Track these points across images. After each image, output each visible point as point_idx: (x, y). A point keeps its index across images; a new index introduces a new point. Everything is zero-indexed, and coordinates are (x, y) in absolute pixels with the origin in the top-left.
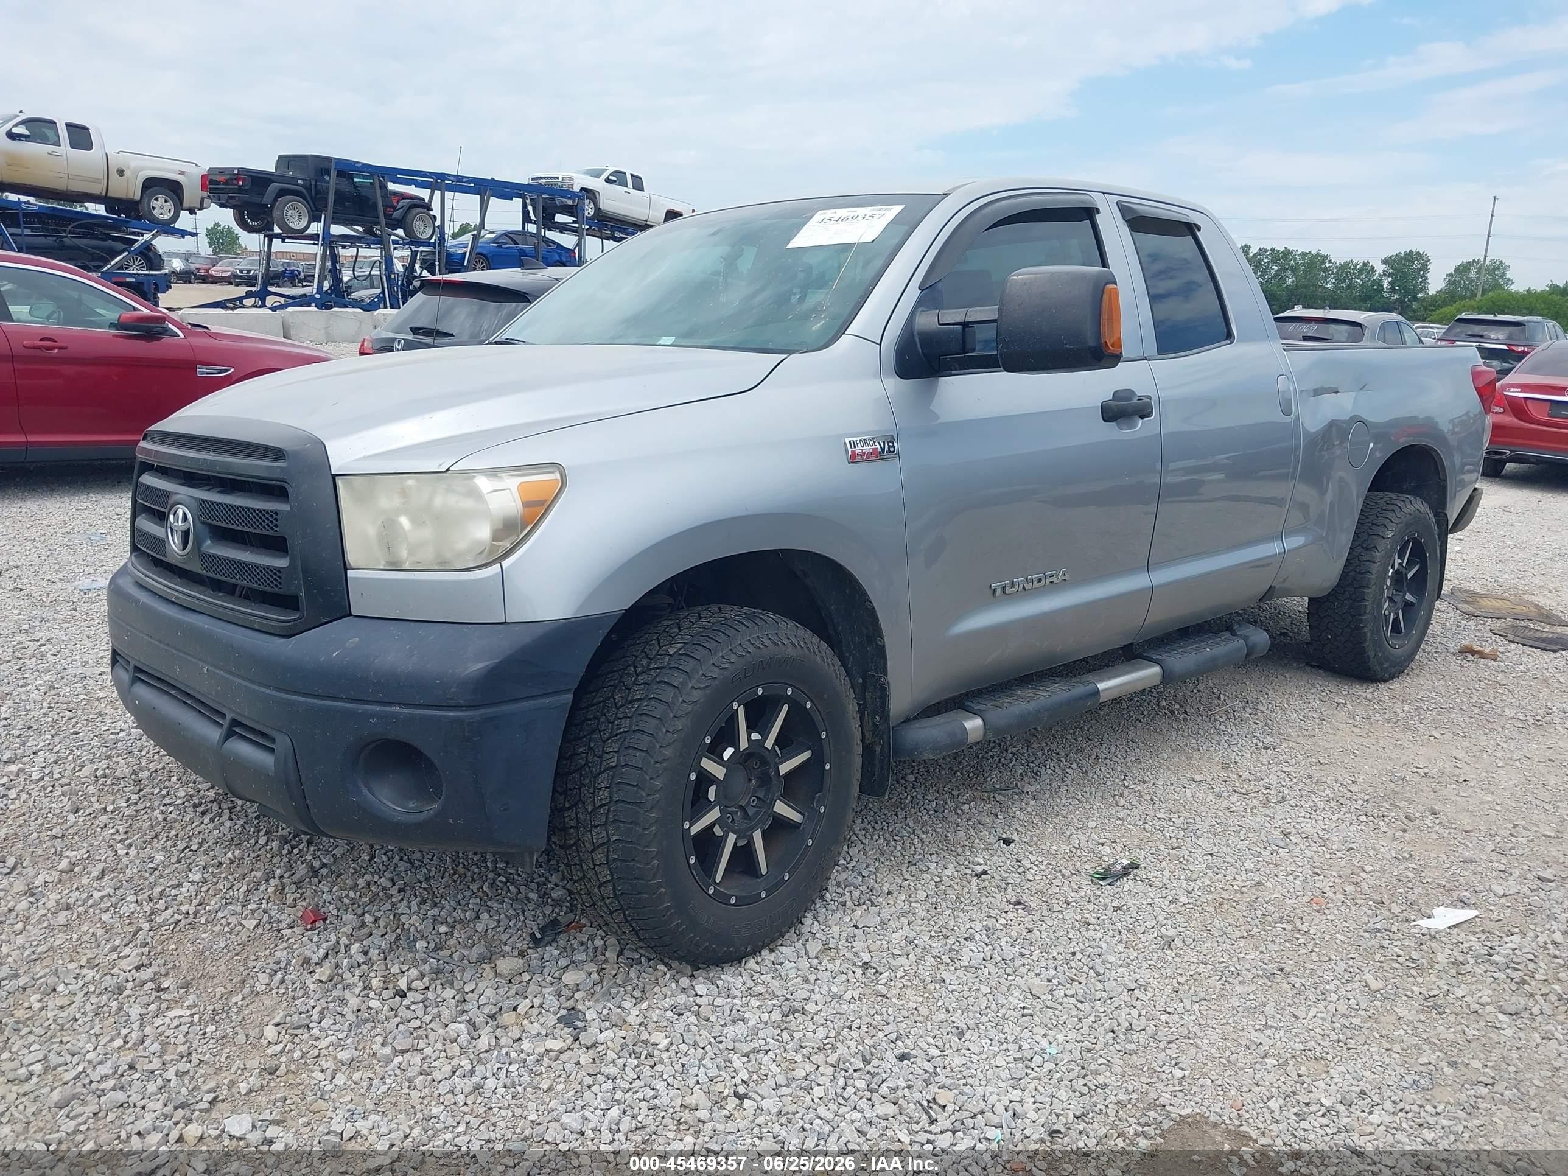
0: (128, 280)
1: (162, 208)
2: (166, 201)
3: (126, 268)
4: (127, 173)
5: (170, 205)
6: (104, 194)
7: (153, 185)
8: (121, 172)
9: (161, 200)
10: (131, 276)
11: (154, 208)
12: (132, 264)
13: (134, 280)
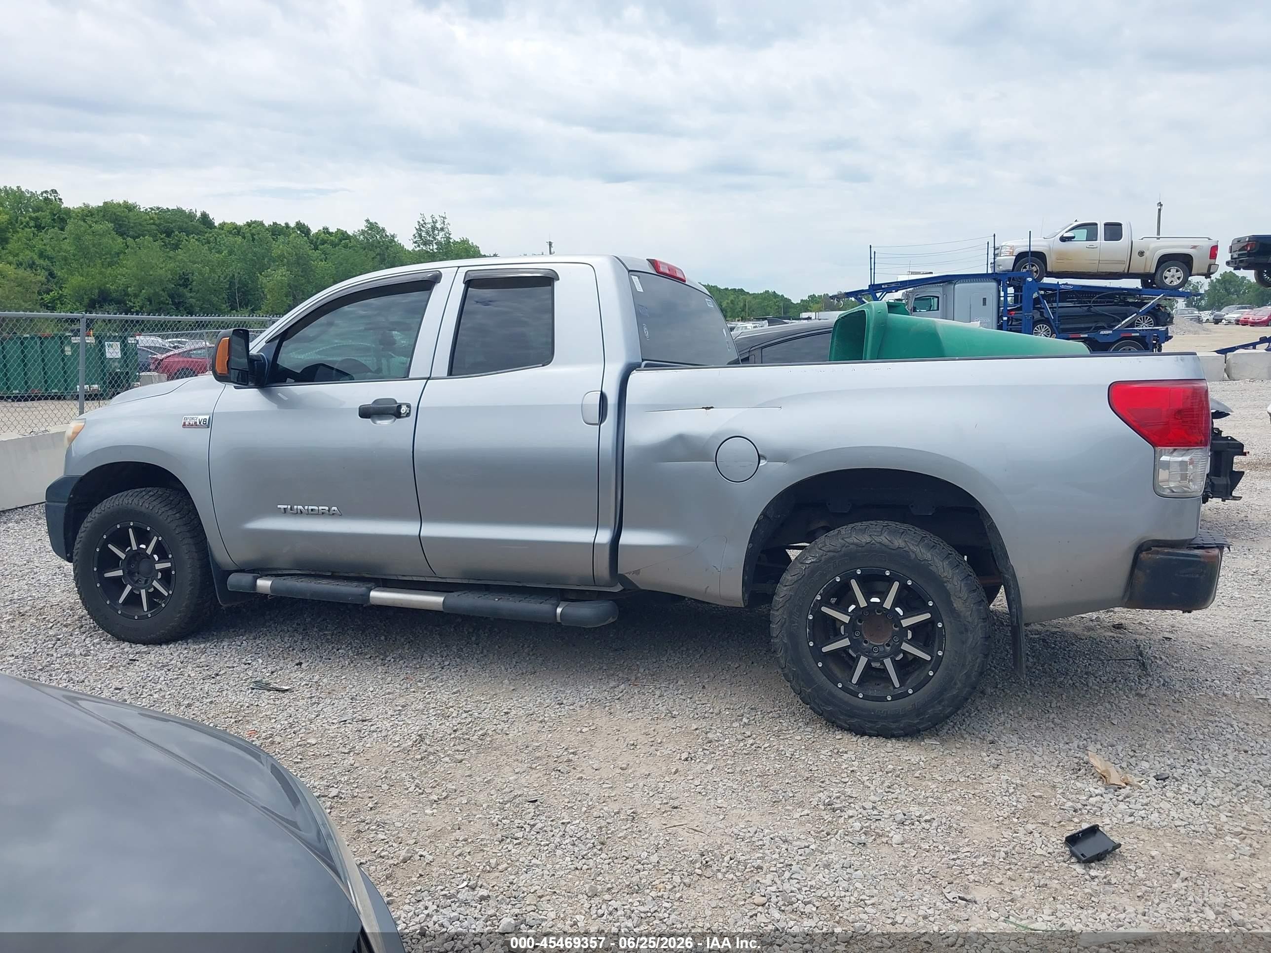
0: (1133, 335)
1: (1172, 276)
2: (1177, 271)
3: (1137, 326)
4: (1147, 254)
5: (1180, 274)
6: (1126, 271)
7: (1166, 260)
8: (1141, 254)
9: (1173, 270)
10: (1136, 331)
11: (1166, 278)
12: (1142, 322)
13: (1138, 334)
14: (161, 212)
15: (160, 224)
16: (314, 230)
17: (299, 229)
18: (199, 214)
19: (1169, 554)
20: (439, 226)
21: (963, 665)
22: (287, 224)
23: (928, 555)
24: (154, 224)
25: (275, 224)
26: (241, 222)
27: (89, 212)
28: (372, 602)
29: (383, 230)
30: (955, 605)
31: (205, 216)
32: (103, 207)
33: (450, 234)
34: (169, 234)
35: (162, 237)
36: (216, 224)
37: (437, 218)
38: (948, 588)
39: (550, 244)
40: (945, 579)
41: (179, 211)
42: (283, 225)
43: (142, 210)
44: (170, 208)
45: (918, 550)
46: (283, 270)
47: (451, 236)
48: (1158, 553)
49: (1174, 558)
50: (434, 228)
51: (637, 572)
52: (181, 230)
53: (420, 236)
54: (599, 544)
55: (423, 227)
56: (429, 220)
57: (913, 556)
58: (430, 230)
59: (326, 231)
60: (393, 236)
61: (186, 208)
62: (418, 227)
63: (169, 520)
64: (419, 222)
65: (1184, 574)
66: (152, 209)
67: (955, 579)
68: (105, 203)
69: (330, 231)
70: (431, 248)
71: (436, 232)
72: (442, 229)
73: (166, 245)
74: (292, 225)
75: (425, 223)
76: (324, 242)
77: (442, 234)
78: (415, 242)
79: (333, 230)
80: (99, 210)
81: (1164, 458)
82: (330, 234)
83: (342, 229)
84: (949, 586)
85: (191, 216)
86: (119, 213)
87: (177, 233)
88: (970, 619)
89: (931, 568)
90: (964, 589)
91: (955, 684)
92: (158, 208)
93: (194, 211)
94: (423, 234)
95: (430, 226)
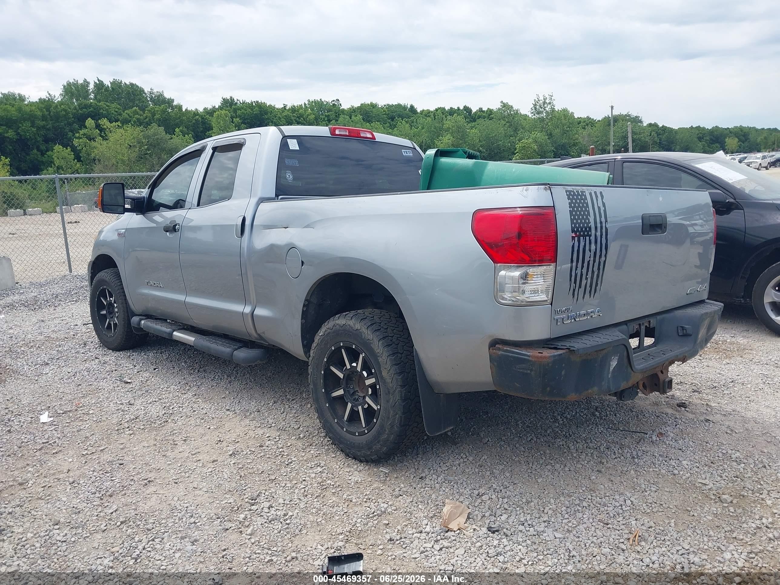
14: (389, 107)
15: (388, 114)
16: (474, 110)
17: (465, 110)
18: (409, 106)
19: (507, 351)
20: (548, 101)
21: (388, 418)
22: (458, 108)
23: (371, 337)
24: (385, 114)
25: (451, 108)
26: (432, 109)
27: (354, 110)
28: (174, 338)
29: (512, 107)
30: (383, 374)
31: (412, 107)
32: (360, 106)
33: (554, 106)
34: (393, 119)
35: (389, 121)
36: (419, 111)
37: (548, 97)
38: (379, 361)
39: (612, 107)
40: (378, 354)
41: (399, 105)
42: (456, 108)
43: (380, 107)
44: (394, 104)
45: (367, 333)
46: (449, 136)
47: (555, 108)
48: (499, 349)
49: (511, 354)
50: (544, 103)
51: (264, 333)
52: (399, 116)
53: (536, 109)
54: (245, 313)
55: (537, 103)
56: (541, 98)
57: (363, 336)
58: (542, 104)
59: (481, 110)
60: (517, 111)
61: (402, 103)
62: (534, 103)
63: (115, 285)
64: (535, 100)
65: (519, 369)
66: (385, 105)
67: (384, 355)
68: (362, 104)
69: (483, 110)
70: (542, 115)
71: (546, 105)
72: (550, 103)
73: (391, 126)
74: (461, 108)
75: (539, 100)
76: (479, 117)
77: (549, 106)
78: (533, 113)
79: (485, 109)
80: (358, 108)
81: (503, 273)
82: (483, 112)
83: (490, 108)
84: (380, 360)
85: (405, 108)
86: (368, 110)
87: (397, 118)
88: (391, 385)
89: (371, 345)
90: (389, 363)
91: (385, 430)
92: (388, 105)
93: (406, 104)
94: (538, 107)
95: (541, 102)
